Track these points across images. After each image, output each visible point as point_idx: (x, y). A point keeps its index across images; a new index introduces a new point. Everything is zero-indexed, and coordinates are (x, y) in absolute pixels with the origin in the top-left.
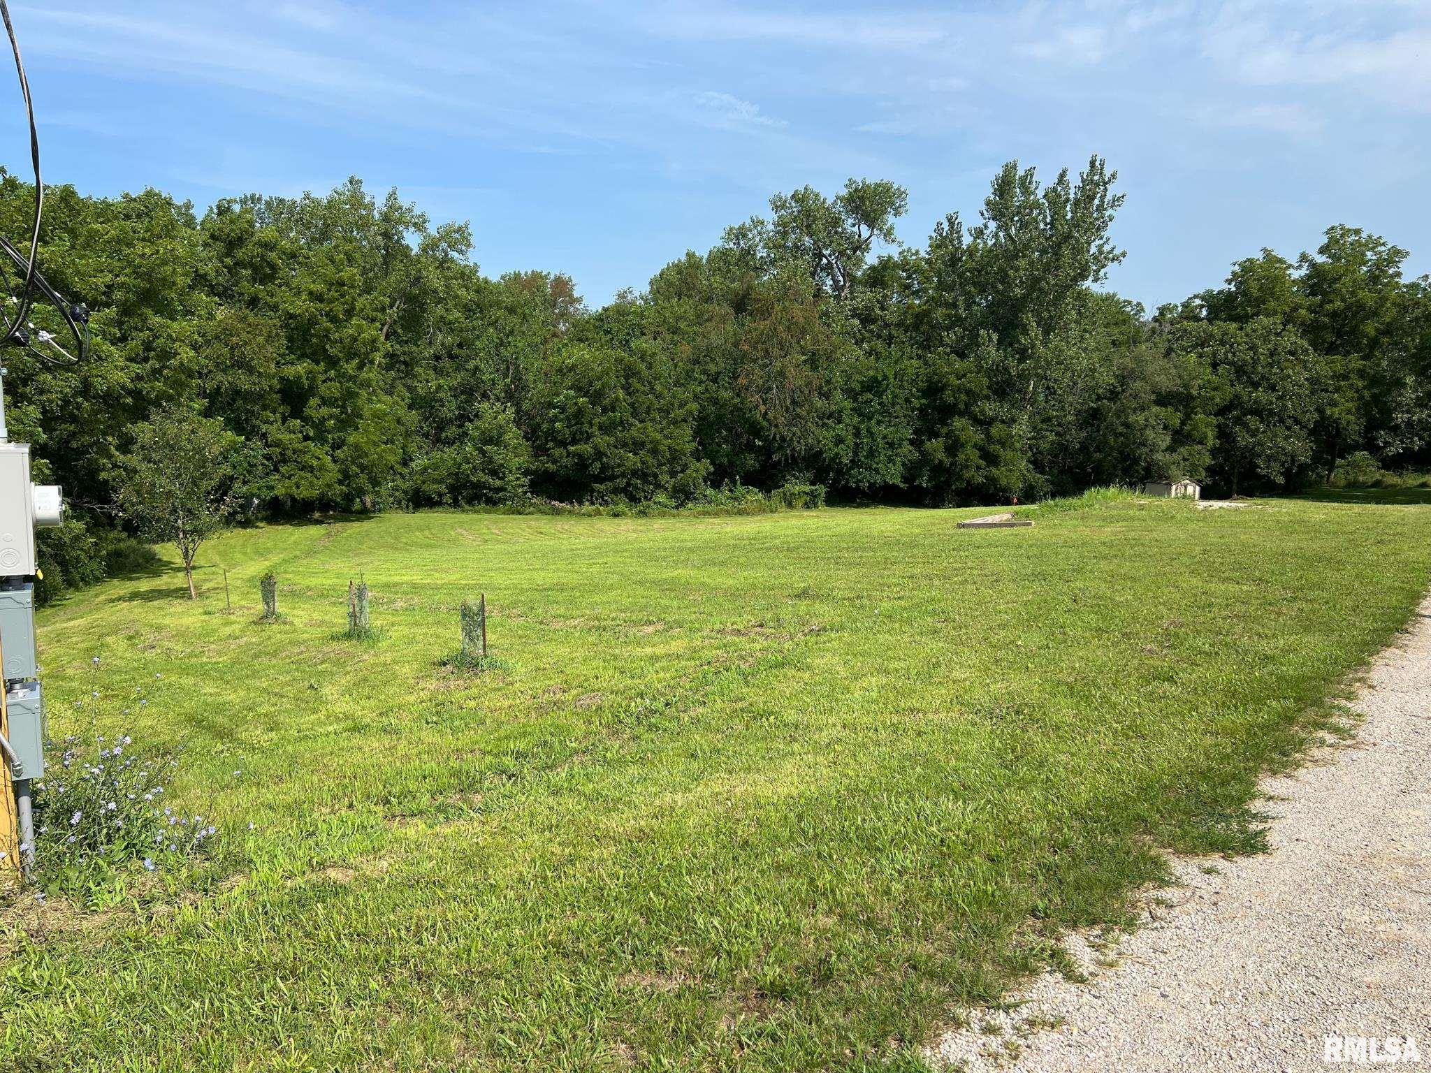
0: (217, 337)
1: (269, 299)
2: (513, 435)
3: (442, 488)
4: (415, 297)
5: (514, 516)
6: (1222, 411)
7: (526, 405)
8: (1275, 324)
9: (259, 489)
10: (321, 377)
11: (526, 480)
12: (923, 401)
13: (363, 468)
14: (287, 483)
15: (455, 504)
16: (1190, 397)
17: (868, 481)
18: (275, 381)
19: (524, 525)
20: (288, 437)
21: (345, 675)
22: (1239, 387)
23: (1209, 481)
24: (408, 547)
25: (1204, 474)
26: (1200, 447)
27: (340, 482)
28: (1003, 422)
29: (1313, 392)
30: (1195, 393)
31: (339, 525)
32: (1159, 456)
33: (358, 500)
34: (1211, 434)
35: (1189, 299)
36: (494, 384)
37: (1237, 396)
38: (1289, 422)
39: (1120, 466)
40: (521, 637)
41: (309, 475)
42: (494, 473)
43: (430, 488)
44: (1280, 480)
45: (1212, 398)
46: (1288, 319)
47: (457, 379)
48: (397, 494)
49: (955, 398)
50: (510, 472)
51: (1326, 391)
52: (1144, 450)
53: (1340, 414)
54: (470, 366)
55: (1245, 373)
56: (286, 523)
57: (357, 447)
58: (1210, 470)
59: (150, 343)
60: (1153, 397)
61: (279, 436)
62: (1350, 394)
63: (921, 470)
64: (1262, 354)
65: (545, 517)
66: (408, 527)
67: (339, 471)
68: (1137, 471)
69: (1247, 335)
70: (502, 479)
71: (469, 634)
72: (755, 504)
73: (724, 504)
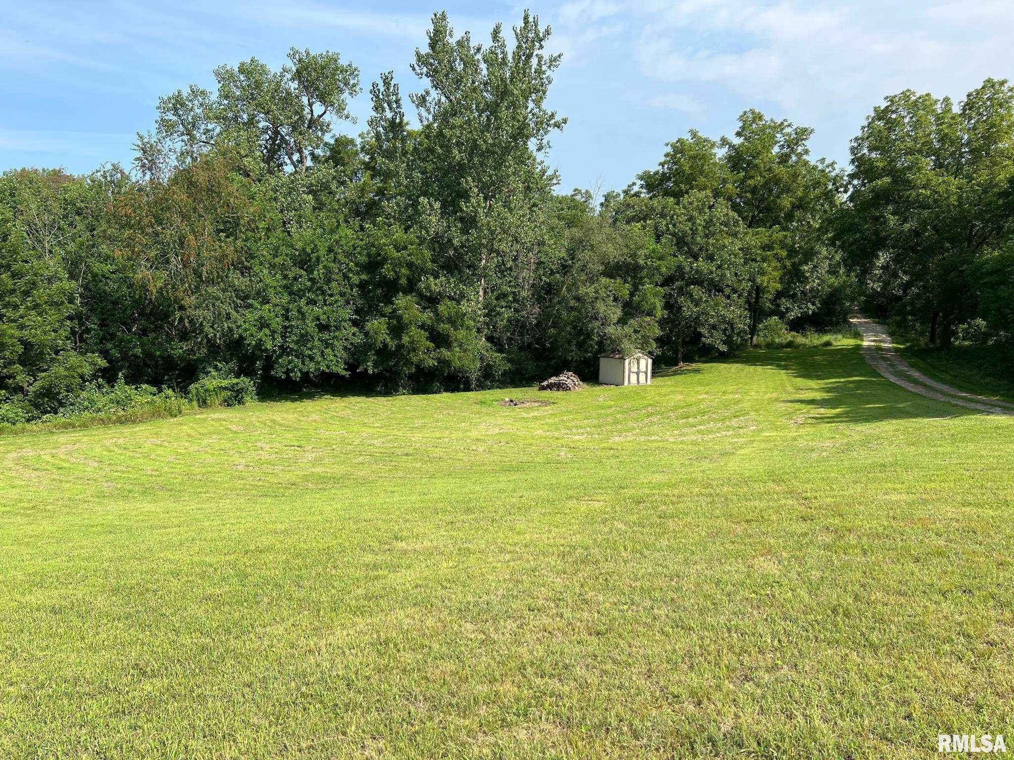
6: (668, 281)
8: (707, 197)
12: (364, 277)
16: (637, 268)
17: (300, 371)
22: (681, 258)
23: (658, 352)
25: (654, 345)
26: (648, 319)
28: (451, 298)
29: (745, 263)
30: (641, 262)
32: (610, 330)
34: (659, 304)
35: (629, 186)
37: (680, 267)
38: (727, 291)
39: (574, 342)
44: (724, 348)
45: (657, 269)
46: (717, 194)
49: (395, 272)
51: (755, 260)
52: (597, 323)
53: (768, 282)
55: (686, 244)
58: (659, 340)
60: (601, 268)
62: (774, 263)
63: (366, 355)
64: (700, 225)
68: (591, 346)
69: (684, 208)
72: (146, 408)
73: (102, 409)
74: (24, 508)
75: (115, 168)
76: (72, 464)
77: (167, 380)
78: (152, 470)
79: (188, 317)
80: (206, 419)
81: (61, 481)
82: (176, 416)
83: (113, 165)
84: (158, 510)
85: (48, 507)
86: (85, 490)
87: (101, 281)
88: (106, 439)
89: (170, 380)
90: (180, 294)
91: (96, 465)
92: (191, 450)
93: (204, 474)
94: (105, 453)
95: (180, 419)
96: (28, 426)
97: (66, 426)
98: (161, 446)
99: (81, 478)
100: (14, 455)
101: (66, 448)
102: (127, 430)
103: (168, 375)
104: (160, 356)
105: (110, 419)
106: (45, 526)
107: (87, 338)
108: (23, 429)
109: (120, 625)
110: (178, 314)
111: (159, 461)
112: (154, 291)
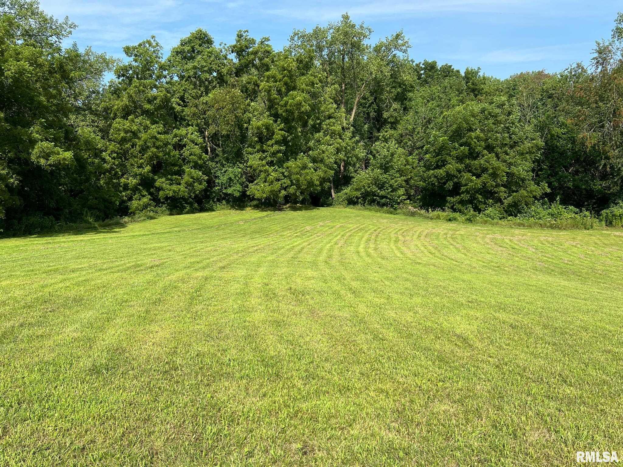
65: (403, 217)
72: (569, 221)
73: (542, 218)
74: (494, 266)
75: (579, 66)
76: (521, 247)
77: (586, 205)
78: (568, 261)
79: (611, 164)
80: (609, 235)
81: (513, 256)
82: (588, 229)
83: (578, 64)
84: (570, 286)
85: (505, 269)
86: (526, 264)
87: (555, 139)
88: (541, 236)
89: (588, 205)
90: (607, 148)
91: (534, 250)
92: (596, 253)
93: (603, 271)
94: (539, 244)
95: (591, 232)
96: (500, 222)
97: (520, 225)
98: (576, 247)
99: (525, 256)
100: (491, 236)
101: (518, 237)
102: (555, 233)
103: (587, 201)
104: (585, 189)
105: (546, 224)
106: (504, 279)
107: (540, 174)
108: (497, 223)
109: (550, 348)
110: (603, 162)
111: (573, 256)
112: (589, 146)
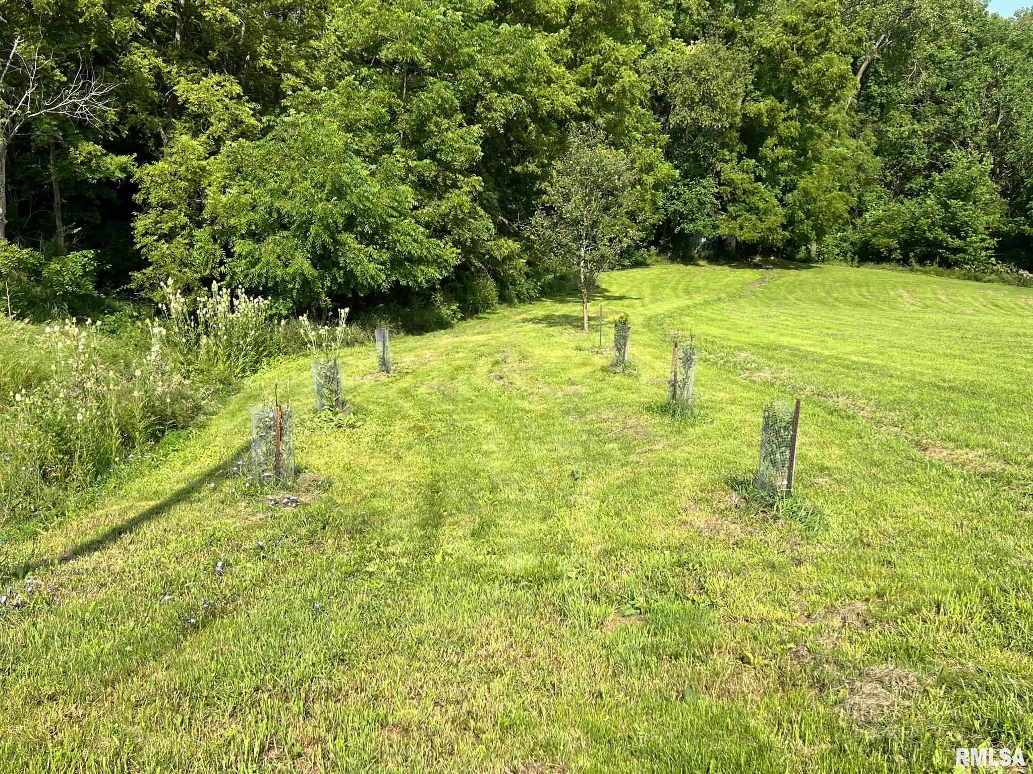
0: (689, 72)
1: (745, 33)
2: (987, 190)
3: (894, 243)
4: (904, 31)
5: (969, 282)
7: (1010, 156)
9: (704, 227)
10: (783, 115)
11: (993, 242)
13: (808, 214)
14: (733, 224)
15: (904, 261)
18: (738, 119)
19: (978, 294)
20: (740, 177)
21: (623, 465)
24: (837, 304)
27: (784, 227)
31: (776, 272)
33: (804, 248)
36: (976, 131)
40: (874, 464)
41: (754, 217)
42: (955, 231)
43: (881, 242)
47: (933, 125)
48: (845, 245)
50: (975, 232)
54: (952, 110)
56: (725, 264)
57: (806, 192)
59: (599, 66)
61: (733, 176)
65: (1008, 287)
66: (846, 282)
67: (785, 216)
70: (964, 238)
71: (769, 456)
